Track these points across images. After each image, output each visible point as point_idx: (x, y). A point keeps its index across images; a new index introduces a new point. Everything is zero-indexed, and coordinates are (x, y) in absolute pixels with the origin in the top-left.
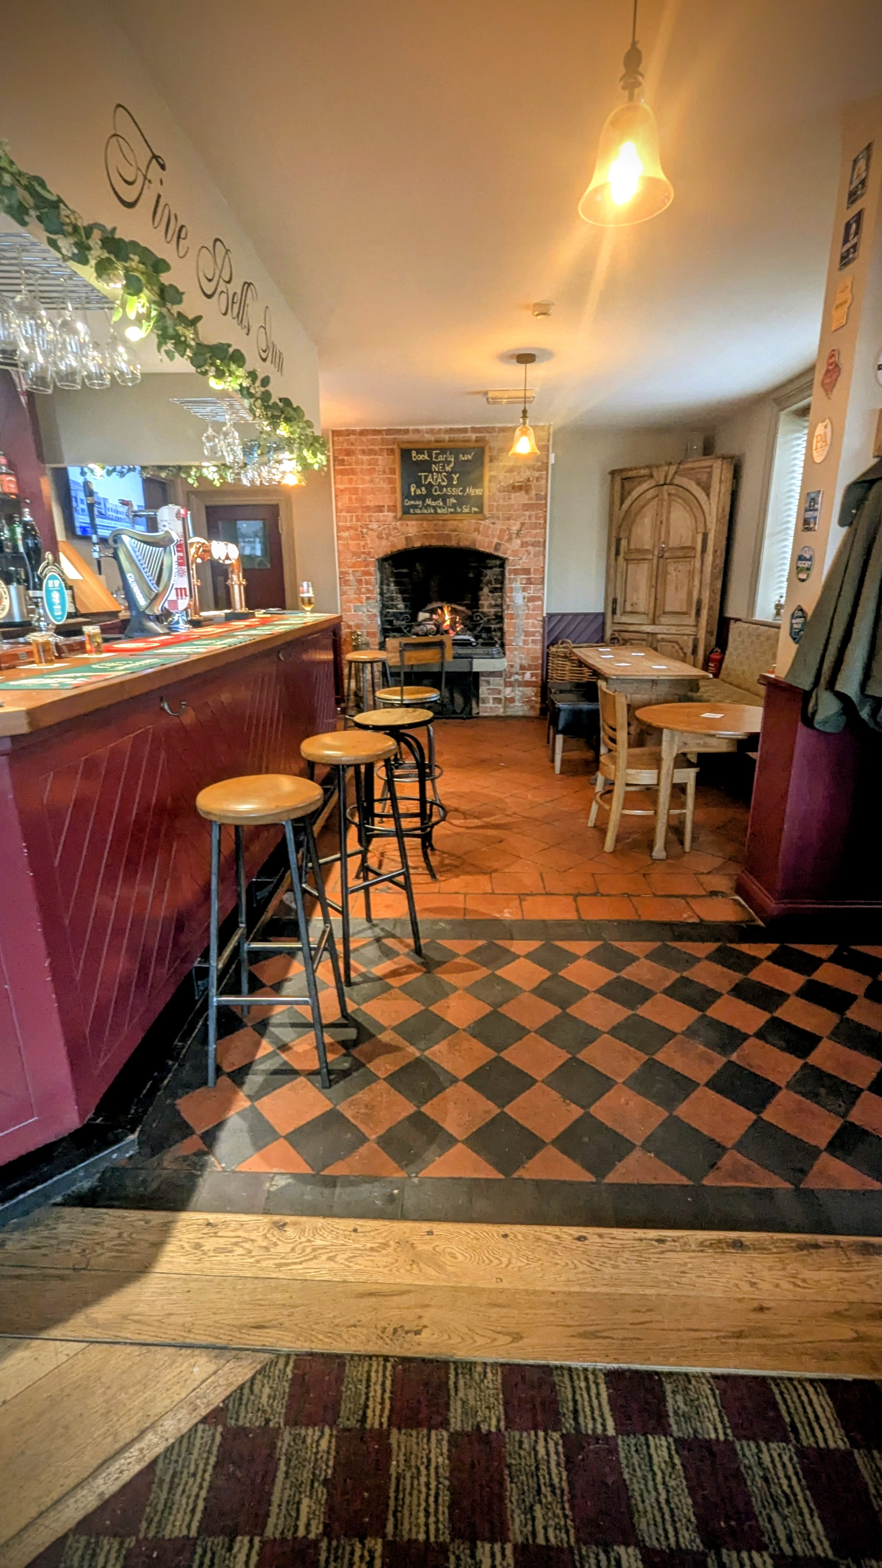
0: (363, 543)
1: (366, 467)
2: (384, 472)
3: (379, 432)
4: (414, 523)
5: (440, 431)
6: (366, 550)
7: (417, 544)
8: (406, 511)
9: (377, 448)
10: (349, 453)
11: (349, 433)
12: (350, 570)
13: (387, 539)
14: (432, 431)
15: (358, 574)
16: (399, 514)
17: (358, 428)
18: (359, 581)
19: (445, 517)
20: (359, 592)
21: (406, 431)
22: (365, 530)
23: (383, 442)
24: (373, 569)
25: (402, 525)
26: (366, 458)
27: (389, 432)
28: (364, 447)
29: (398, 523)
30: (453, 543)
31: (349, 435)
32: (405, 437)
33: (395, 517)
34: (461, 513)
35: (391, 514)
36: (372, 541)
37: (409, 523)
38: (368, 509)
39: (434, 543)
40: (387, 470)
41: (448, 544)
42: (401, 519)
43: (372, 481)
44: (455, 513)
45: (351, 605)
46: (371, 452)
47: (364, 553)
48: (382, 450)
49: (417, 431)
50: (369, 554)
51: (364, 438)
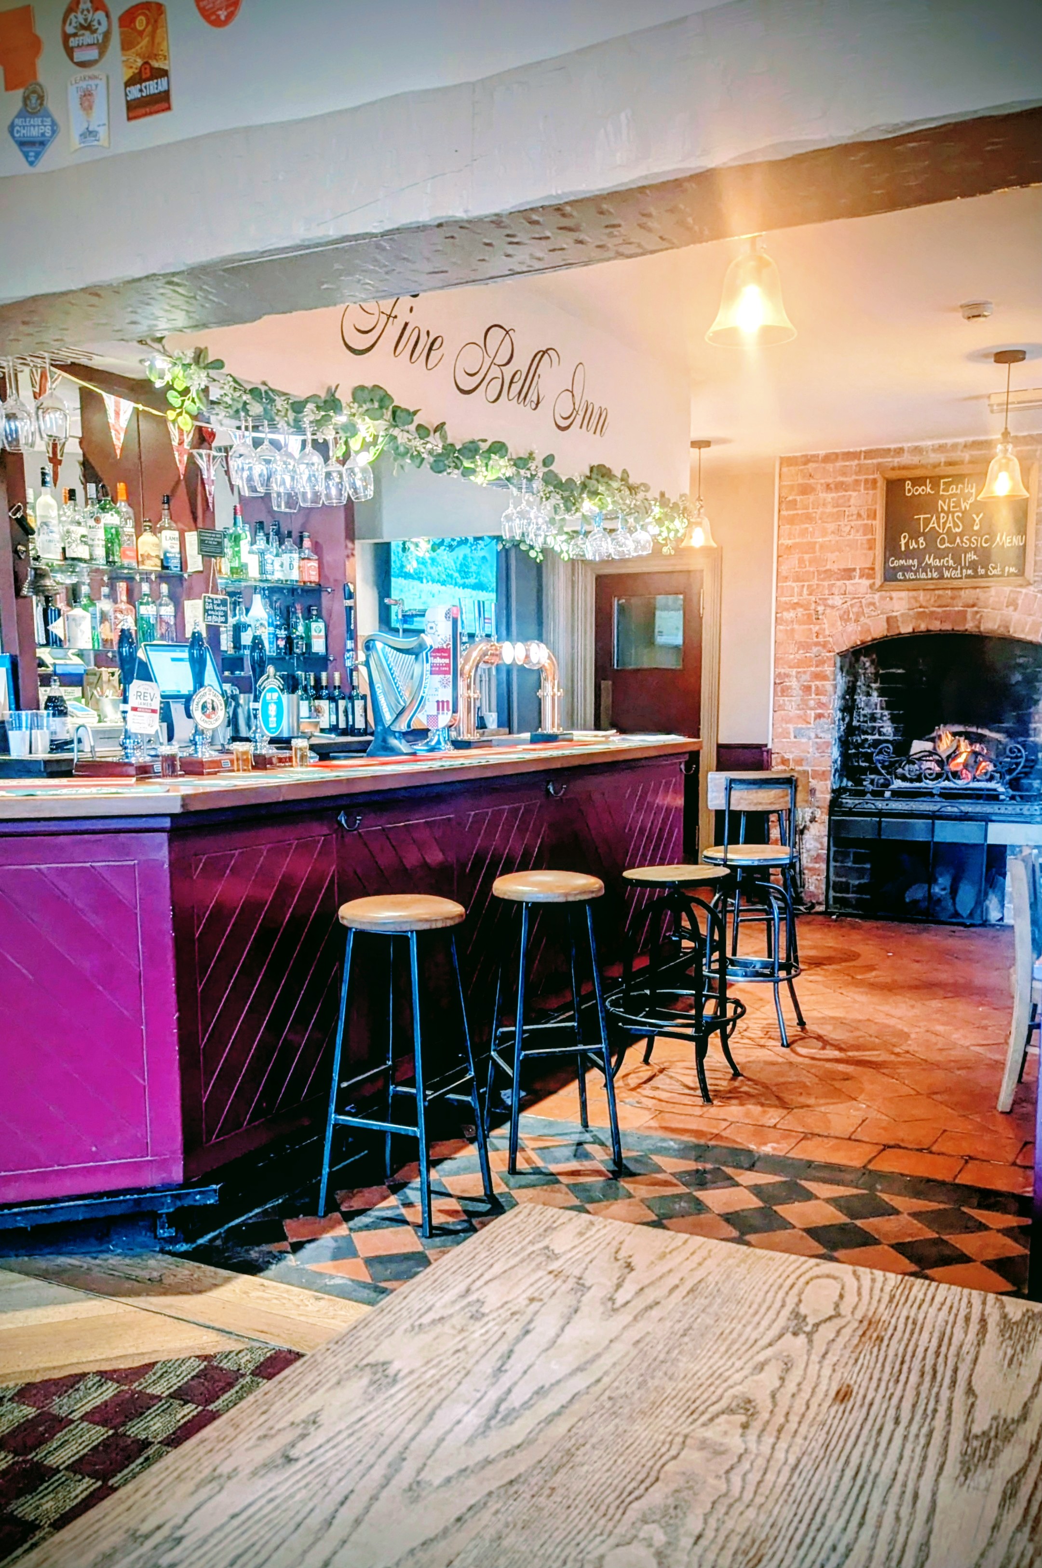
0: (816, 628)
1: (829, 509)
2: (859, 515)
3: (855, 455)
4: (904, 594)
5: (955, 446)
6: (821, 639)
7: (906, 629)
8: (890, 576)
9: (848, 480)
10: (805, 490)
11: (808, 460)
12: (793, 672)
13: (857, 621)
14: (941, 448)
15: (807, 677)
16: (878, 581)
17: (822, 453)
18: (807, 689)
19: (956, 583)
20: (804, 705)
21: (900, 451)
22: (820, 609)
23: (860, 469)
24: (828, 669)
25: (882, 598)
26: (829, 496)
27: (869, 454)
28: (830, 480)
29: (877, 596)
30: (970, 626)
31: (806, 463)
32: (896, 461)
33: (871, 586)
34: (986, 576)
35: (866, 582)
36: (833, 625)
37: (894, 594)
38: (829, 574)
39: (936, 626)
40: (864, 514)
41: (959, 628)
42: (881, 588)
43: (838, 531)
44: (976, 576)
45: (791, 727)
46: (840, 486)
47: (817, 644)
48: (857, 482)
49: (917, 450)
50: (824, 645)
51: (830, 467)
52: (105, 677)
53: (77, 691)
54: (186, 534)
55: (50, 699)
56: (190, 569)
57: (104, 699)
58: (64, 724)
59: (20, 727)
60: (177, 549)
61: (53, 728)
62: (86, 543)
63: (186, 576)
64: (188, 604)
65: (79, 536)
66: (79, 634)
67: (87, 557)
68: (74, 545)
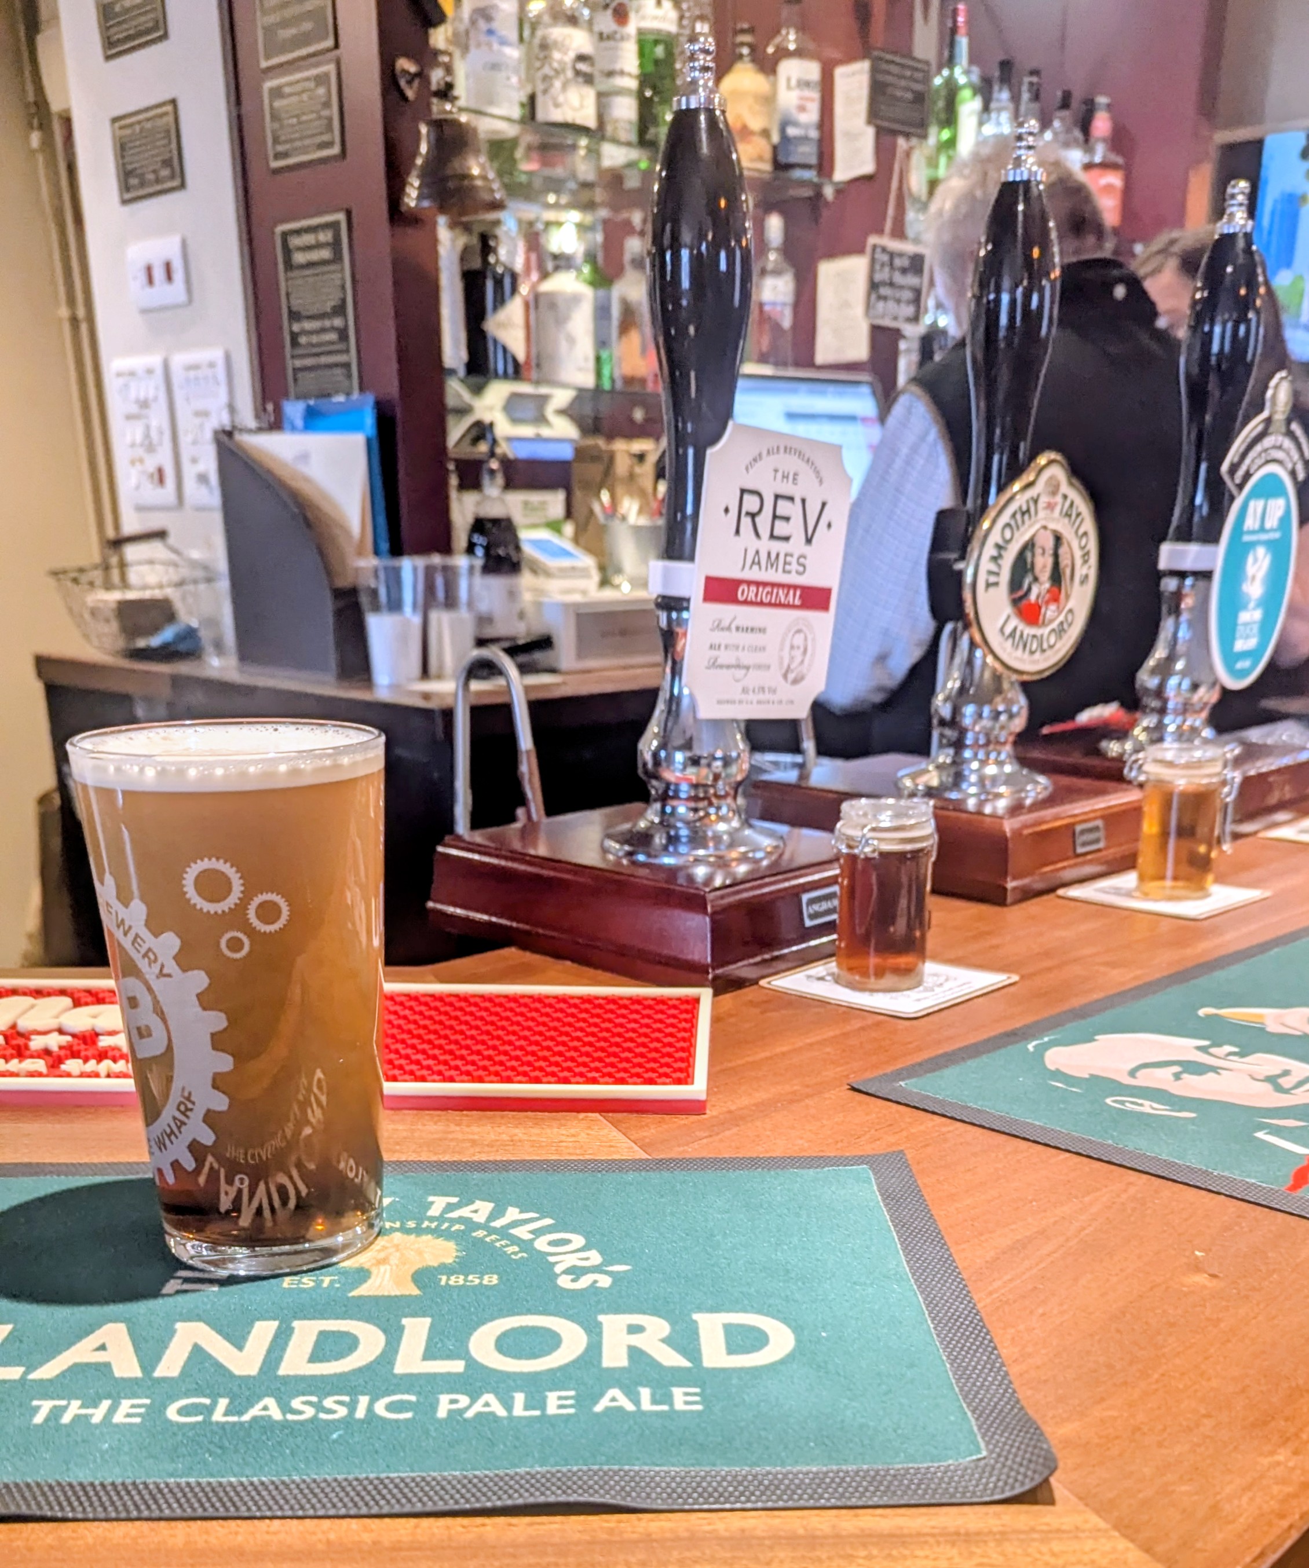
52: (622, 465)
53: (554, 502)
54: (840, 72)
55: (479, 525)
56: (842, 173)
57: (616, 525)
58: (512, 594)
59: (395, 605)
60: (811, 116)
61: (483, 607)
62: (588, 79)
63: (829, 192)
64: (828, 271)
65: (572, 55)
66: (563, 346)
67: (592, 123)
68: (557, 84)
